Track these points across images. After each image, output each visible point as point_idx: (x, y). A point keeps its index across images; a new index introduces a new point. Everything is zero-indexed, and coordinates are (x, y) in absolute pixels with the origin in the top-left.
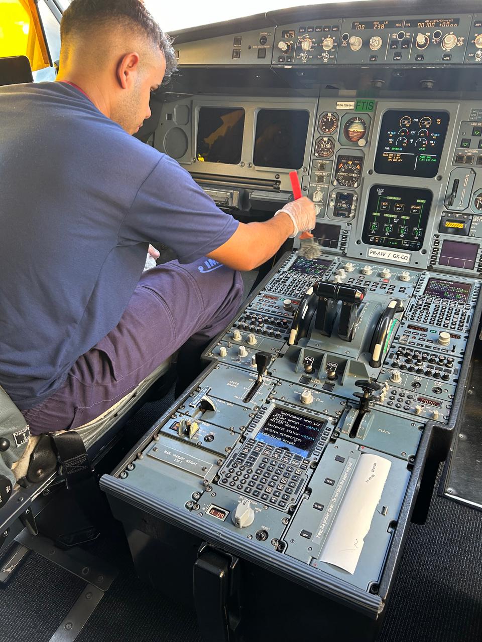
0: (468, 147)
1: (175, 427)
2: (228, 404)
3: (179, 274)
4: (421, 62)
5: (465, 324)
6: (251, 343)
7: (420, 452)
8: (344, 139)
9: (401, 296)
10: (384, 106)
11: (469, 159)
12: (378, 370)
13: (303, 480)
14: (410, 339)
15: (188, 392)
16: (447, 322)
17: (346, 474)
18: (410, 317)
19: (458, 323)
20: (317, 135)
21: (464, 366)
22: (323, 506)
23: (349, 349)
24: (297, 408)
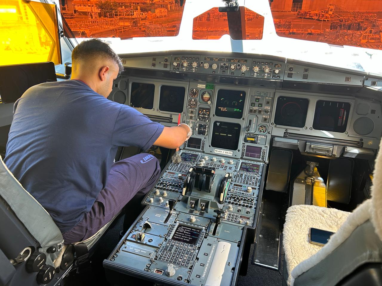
0: (254, 106)
1: (133, 237)
2: (157, 224)
3: (131, 164)
4: (233, 75)
5: (258, 183)
6: (165, 196)
7: (242, 239)
8: (201, 100)
9: (230, 171)
10: (218, 88)
11: (255, 111)
12: (223, 205)
13: (194, 255)
14: (235, 191)
15: (137, 220)
16: (250, 182)
17: (212, 251)
18: (235, 181)
19: (255, 183)
20: (189, 98)
21: (258, 201)
22: (204, 265)
23: (209, 196)
24: (189, 224)
